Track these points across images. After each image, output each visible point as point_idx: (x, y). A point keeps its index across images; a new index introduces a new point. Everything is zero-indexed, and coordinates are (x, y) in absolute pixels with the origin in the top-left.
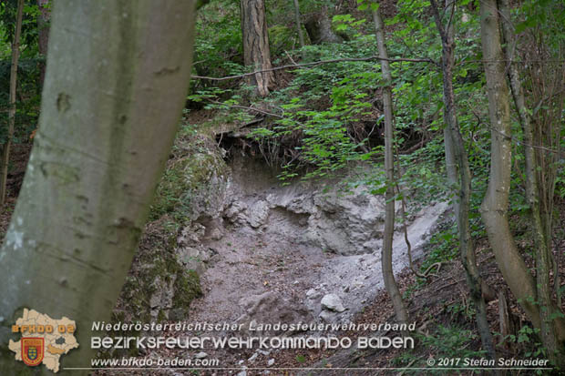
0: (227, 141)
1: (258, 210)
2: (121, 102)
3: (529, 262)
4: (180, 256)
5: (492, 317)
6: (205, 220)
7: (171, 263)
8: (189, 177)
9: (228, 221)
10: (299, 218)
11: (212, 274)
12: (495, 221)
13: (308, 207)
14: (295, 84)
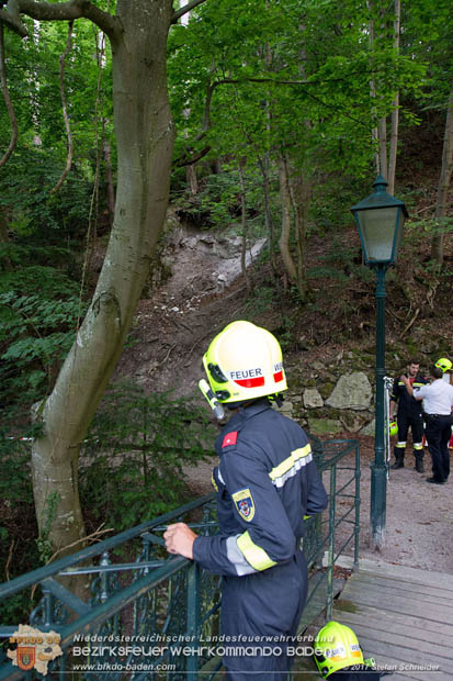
1: (193, 241)
2: (143, 212)
3: (295, 262)
4: (163, 260)
5: (281, 283)
6: (172, 246)
7: (160, 263)
8: (166, 229)
9: (181, 246)
10: (209, 245)
11: (176, 267)
12: (283, 247)
13: (212, 240)
14: (207, 191)
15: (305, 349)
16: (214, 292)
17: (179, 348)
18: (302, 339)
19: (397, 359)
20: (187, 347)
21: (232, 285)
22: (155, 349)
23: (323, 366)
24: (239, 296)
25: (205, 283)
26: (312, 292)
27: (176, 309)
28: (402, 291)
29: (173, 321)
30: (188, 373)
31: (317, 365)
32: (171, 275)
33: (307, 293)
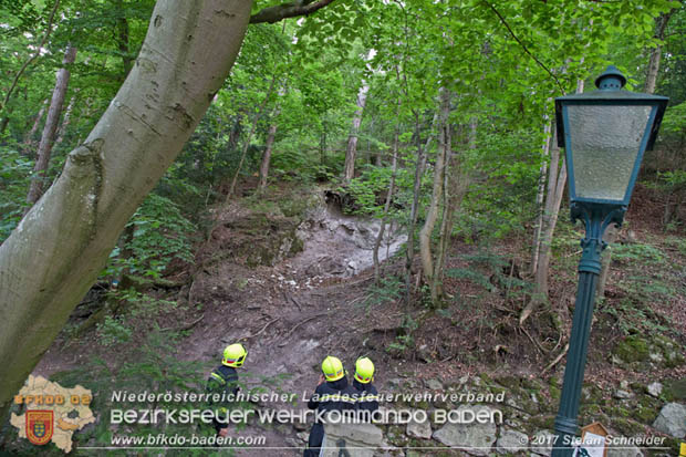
0: (329, 194)
1: (334, 224)
4: (298, 233)
5: (413, 281)
6: (311, 222)
7: (293, 235)
8: (309, 203)
9: (322, 226)
10: (350, 231)
11: (309, 244)
13: (354, 227)
15: (423, 361)
16: (340, 276)
17: (280, 324)
18: (422, 347)
19: (535, 399)
20: (289, 325)
21: (361, 274)
22: (252, 318)
24: (364, 284)
25: (334, 266)
26: (446, 297)
27: (293, 282)
28: (551, 319)
29: (285, 293)
30: (280, 355)
31: (433, 384)
32: (302, 250)
33: (440, 297)
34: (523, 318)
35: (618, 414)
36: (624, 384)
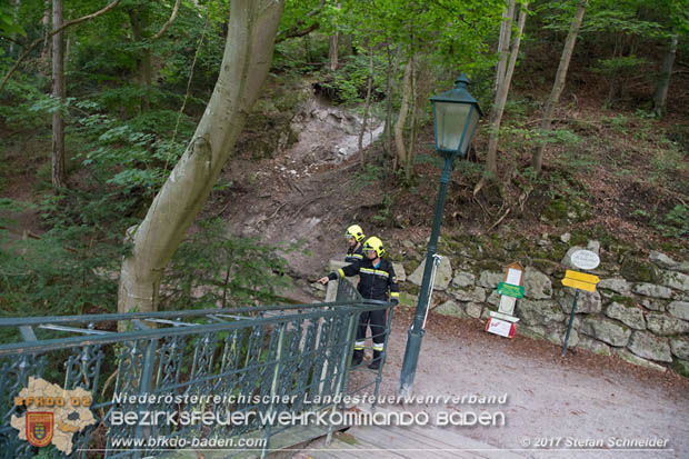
0: (316, 86)
1: (324, 114)
3: (407, 147)
4: (292, 126)
5: (391, 166)
6: (303, 115)
7: (288, 128)
8: (300, 98)
9: (312, 116)
10: (338, 119)
11: (303, 134)
12: (398, 132)
13: (342, 116)
14: (344, 69)
15: (399, 227)
16: (333, 162)
17: (288, 208)
18: (399, 217)
19: (481, 250)
20: (295, 208)
21: (351, 158)
22: (265, 205)
23: (412, 244)
24: (352, 170)
25: (327, 154)
26: (418, 177)
27: (294, 172)
28: (498, 190)
29: (289, 182)
30: (291, 231)
31: (407, 244)
32: (297, 141)
33: (412, 177)
34: (476, 191)
35: (538, 256)
36: (545, 235)
